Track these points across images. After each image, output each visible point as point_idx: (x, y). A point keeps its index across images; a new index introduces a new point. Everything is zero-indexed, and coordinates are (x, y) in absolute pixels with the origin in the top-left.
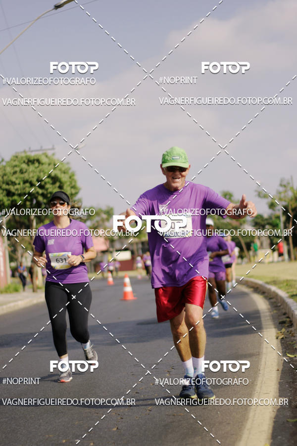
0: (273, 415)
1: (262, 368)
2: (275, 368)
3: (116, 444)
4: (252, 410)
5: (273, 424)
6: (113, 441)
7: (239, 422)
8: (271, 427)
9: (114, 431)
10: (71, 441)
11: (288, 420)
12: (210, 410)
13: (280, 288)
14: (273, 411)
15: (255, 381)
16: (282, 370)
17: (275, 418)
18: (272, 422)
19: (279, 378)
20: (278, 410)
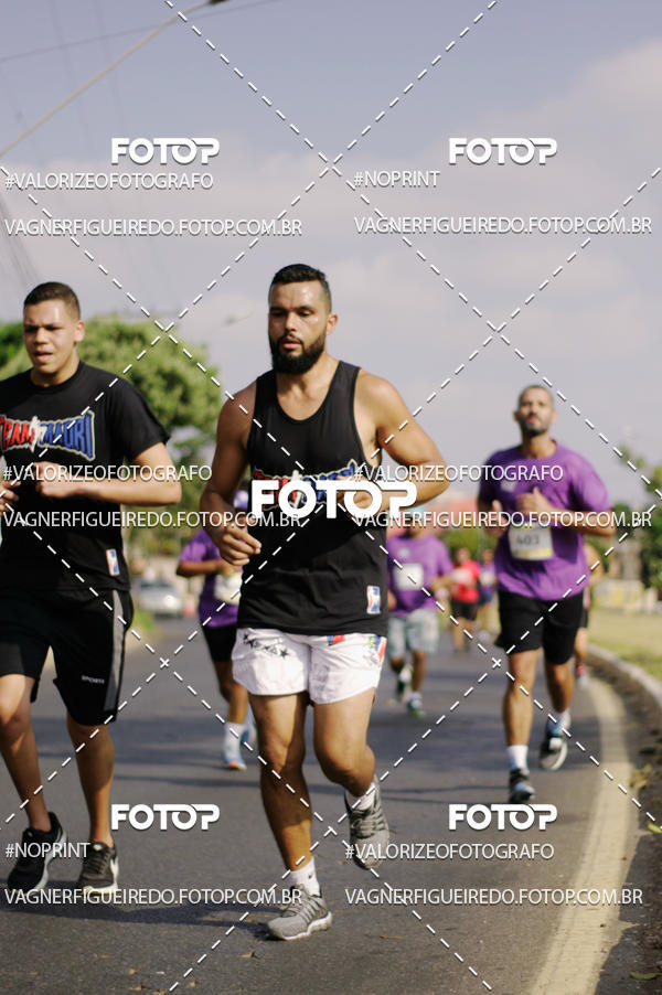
0: (601, 959)
1: (589, 849)
2: (618, 853)
3: (245, 990)
4: (555, 944)
5: (598, 980)
6: (239, 983)
7: (524, 968)
8: (593, 986)
9: (246, 961)
10: (147, 973)
11: (633, 974)
12: (463, 934)
13: (651, 672)
14: (602, 951)
15: (570, 877)
16: (634, 860)
17: (603, 967)
18: (597, 975)
19: (625, 877)
20: (614, 950)
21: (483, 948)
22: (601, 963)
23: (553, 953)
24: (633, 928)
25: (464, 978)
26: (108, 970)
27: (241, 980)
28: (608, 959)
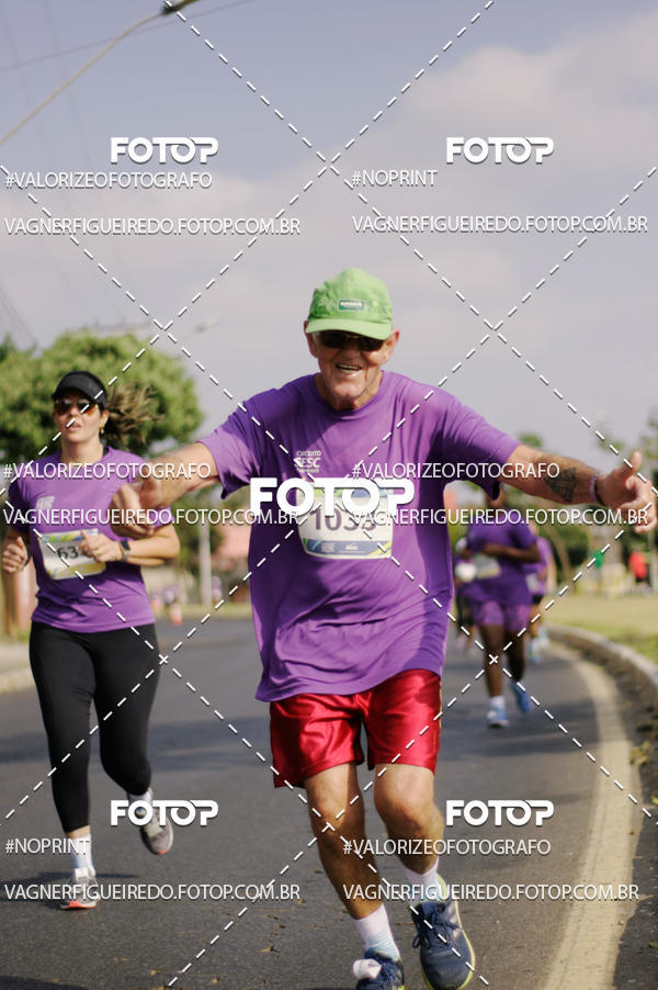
0: (619, 931)
1: (596, 826)
2: (625, 828)
4: (571, 920)
5: (618, 952)
6: (261, 977)
7: (543, 945)
8: (613, 958)
9: (265, 955)
11: (652, 944)
12: (478, 916)
13: (641, 652)
14: (619, 924)
15: (580, 854)
16: (642, 834)
17: (621, 940)
18: (617, 946)
19: (634, 851)
20: (631, 922)
21: (500, 928)
22: (619, 935)
23: (570, 929)
24: (648, 900)
25: (485, 958)
26: (129, 972)
27: (262, 974)
28: (626, 931)
